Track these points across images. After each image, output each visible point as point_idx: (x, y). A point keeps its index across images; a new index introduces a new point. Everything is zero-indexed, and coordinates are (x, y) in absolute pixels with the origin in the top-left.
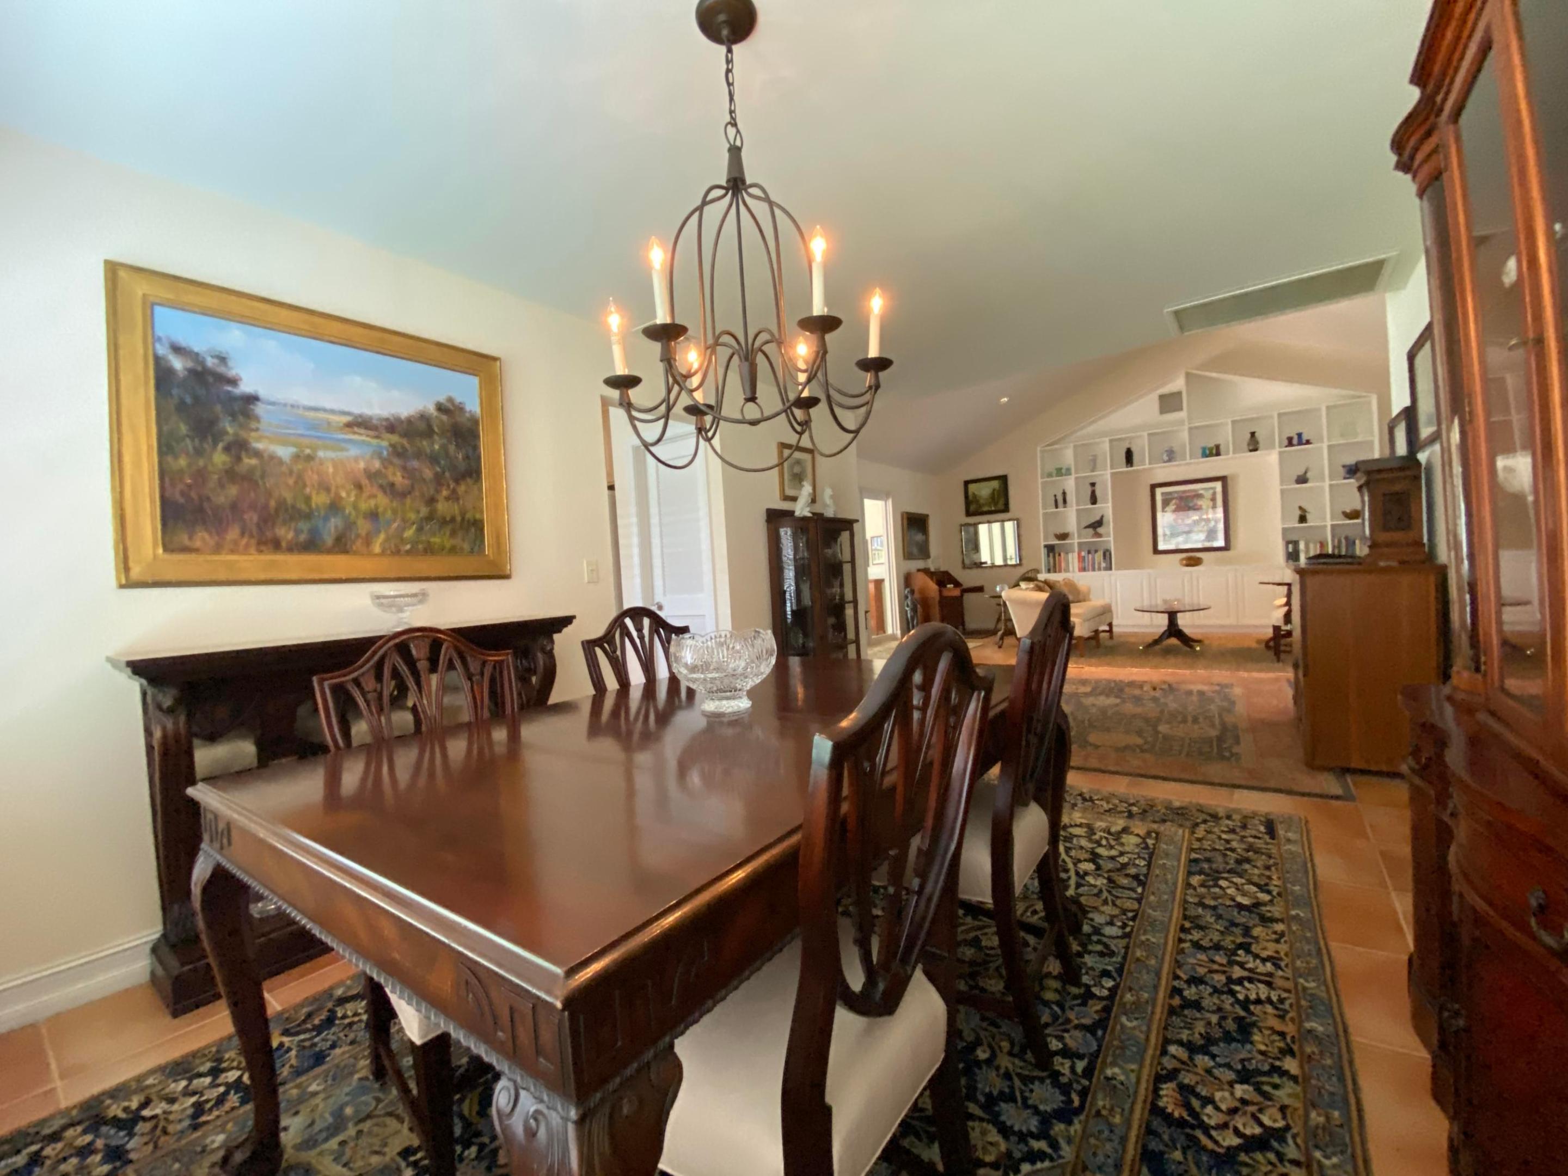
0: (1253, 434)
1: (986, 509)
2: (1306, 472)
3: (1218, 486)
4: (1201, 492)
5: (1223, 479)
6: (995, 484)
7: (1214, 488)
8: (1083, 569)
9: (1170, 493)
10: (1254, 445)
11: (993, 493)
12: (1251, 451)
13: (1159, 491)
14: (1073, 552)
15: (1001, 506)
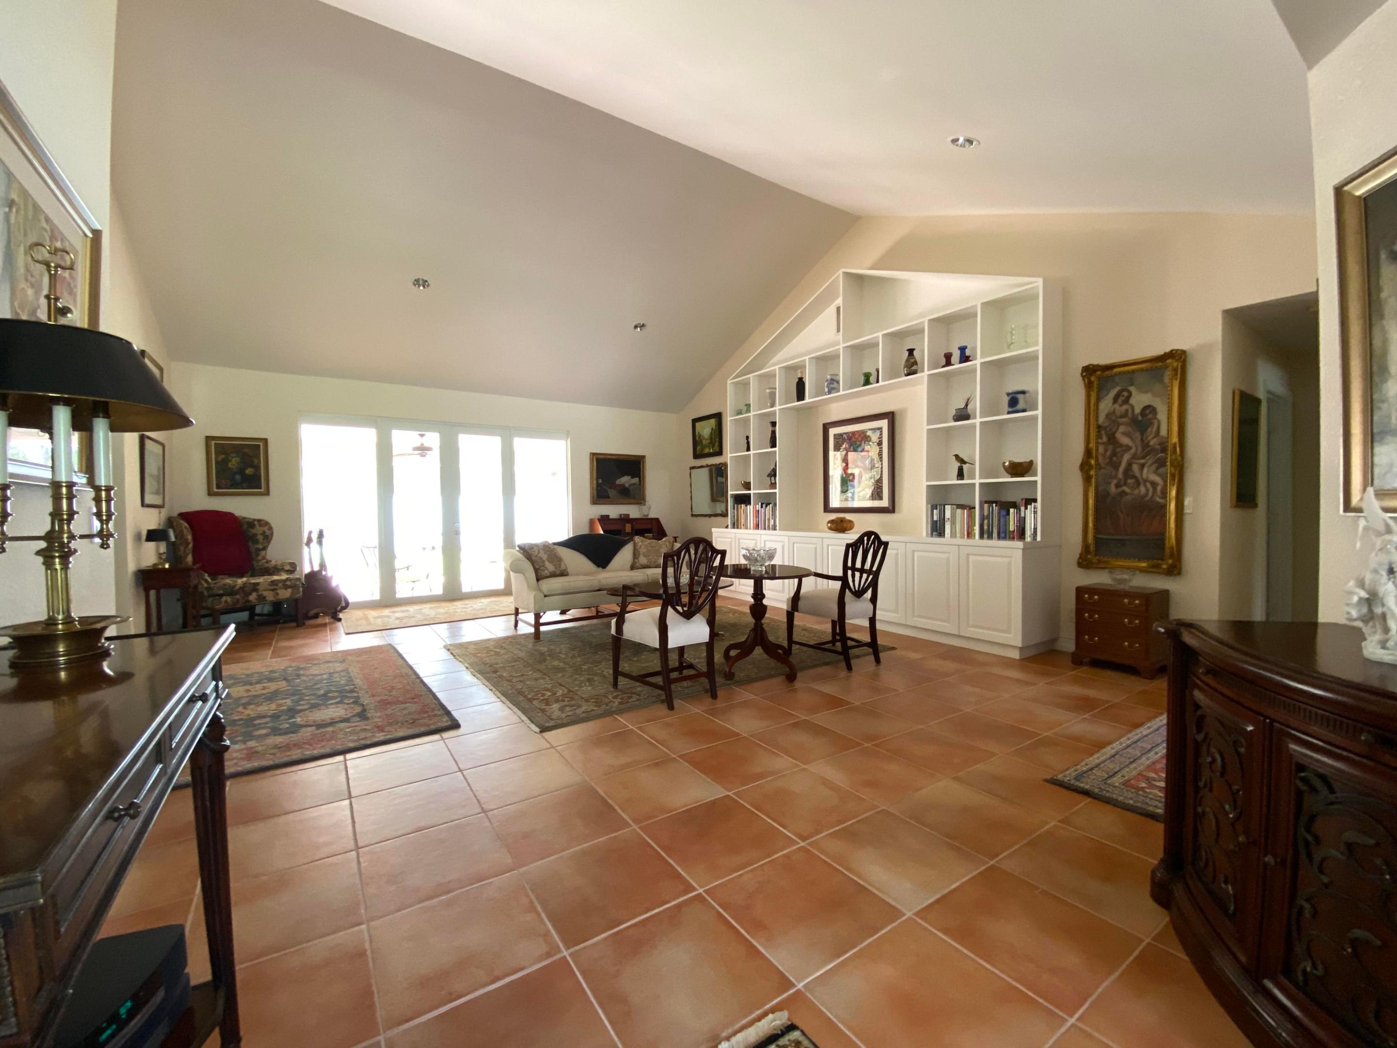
0: (911, 351)
1: (707, 451)
2: (967, 405)
3: (884, 424)
4: (869, 433)
5: (890, 416)
6: (712, 422)
7: (880, 429)
8: (757, 527)
9: (841, 435)
10: (911, 367)
11: (711, 433)
12: (908, 374)
13: (833, 431)
14: (750, 504)
15: (717, 448)
